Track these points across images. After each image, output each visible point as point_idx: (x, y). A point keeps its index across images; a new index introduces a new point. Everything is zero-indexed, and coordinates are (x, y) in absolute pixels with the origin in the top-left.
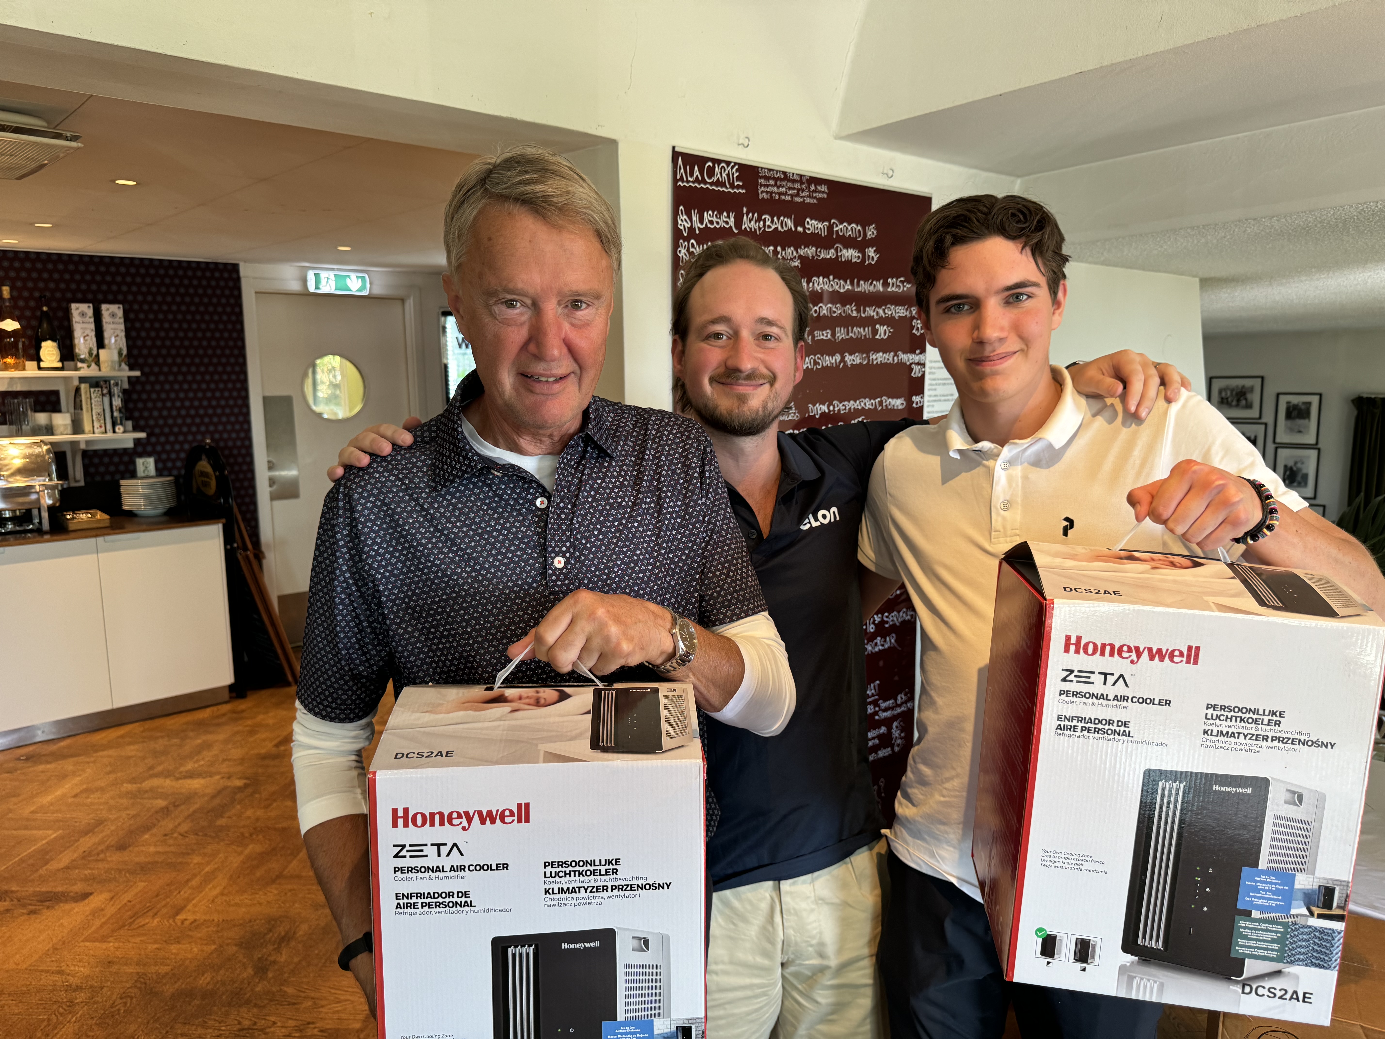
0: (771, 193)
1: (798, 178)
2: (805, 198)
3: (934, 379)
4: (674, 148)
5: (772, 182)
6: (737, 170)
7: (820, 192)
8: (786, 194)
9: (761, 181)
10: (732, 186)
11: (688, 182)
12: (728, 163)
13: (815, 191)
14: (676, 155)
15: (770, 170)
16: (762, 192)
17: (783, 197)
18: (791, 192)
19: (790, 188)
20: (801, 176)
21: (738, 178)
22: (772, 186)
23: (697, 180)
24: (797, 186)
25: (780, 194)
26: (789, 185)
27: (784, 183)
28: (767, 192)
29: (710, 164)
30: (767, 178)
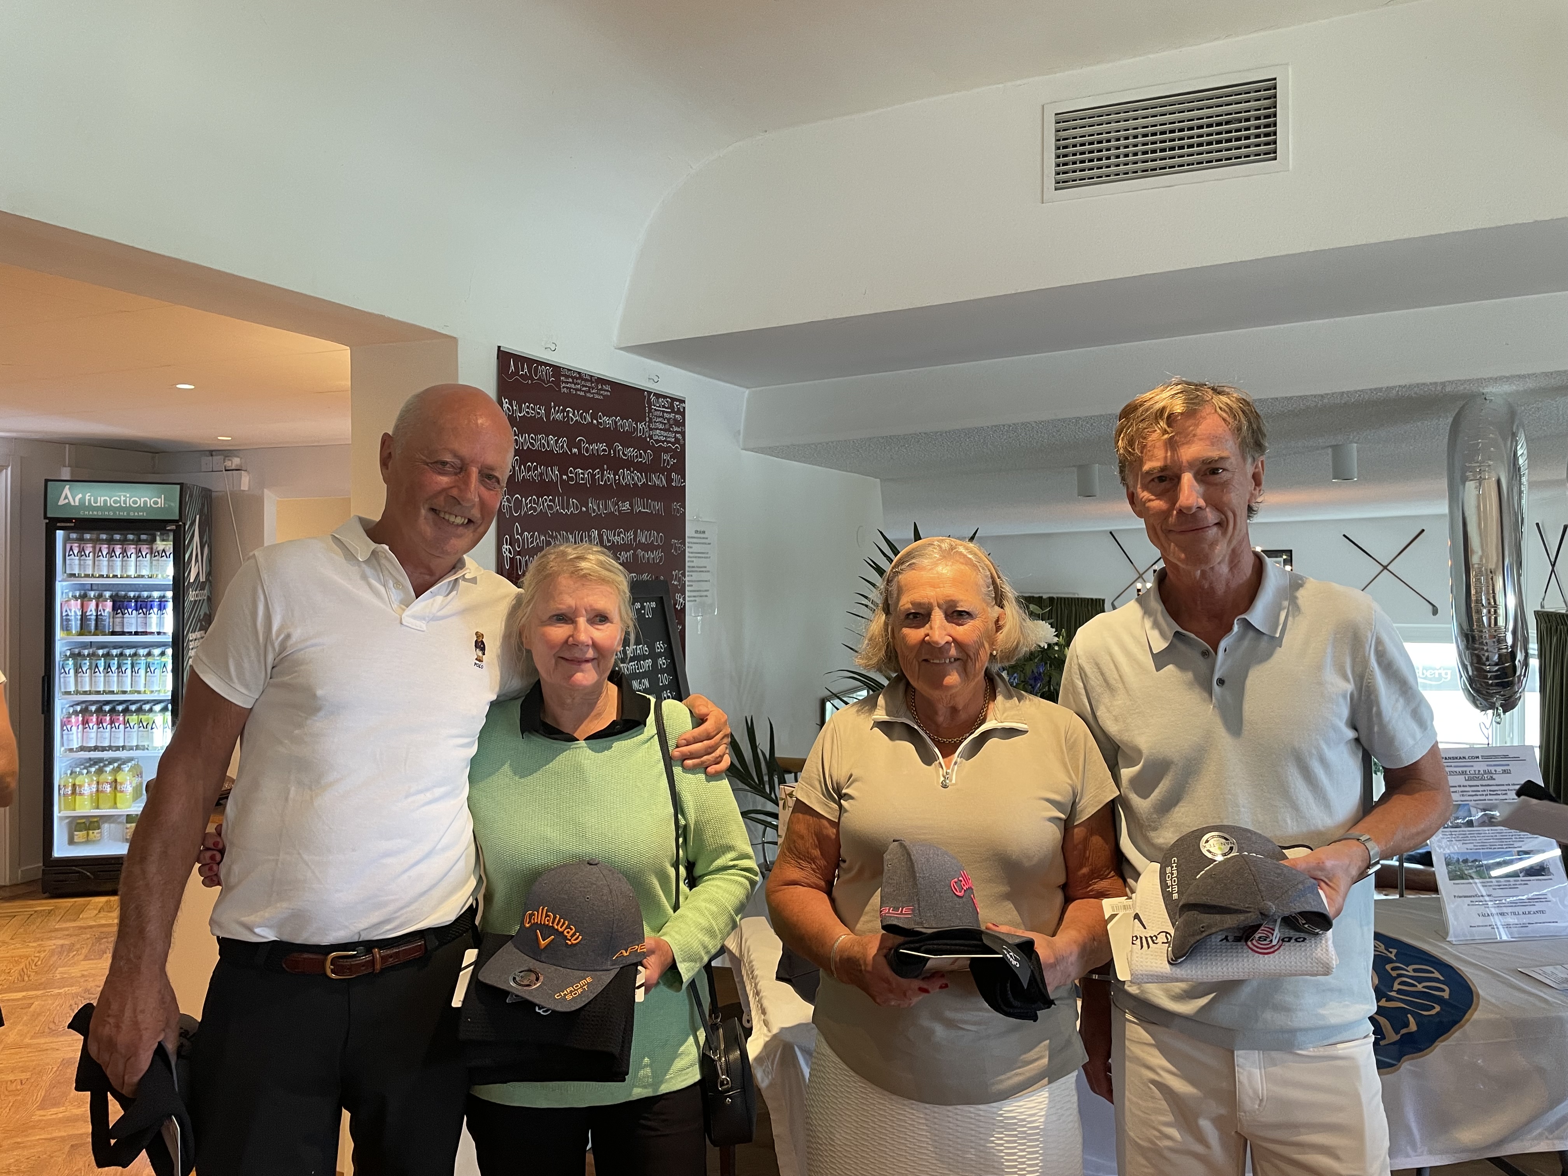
0: (571, 388)
1: (589, 378)
2: (594, 394)
3: (692, 553)
4: (499, 347)
5: (571, 380)
6: (547, 369)
7: (605, 390)
8: (580, 390)
9: (563, 378)
13: (602, 389)
14: (501, 353)
15: (569, 370)
16: (564, 387)
17: (579, 393)
18: (584, 389)
19: (584, 386)
20: (591, 376)
22: (570, 383)
24: (588, 384)
25: (576, 390)
26: (583, 382)
27: (579, 381)
28: (567, 388)
30: (567, 377)
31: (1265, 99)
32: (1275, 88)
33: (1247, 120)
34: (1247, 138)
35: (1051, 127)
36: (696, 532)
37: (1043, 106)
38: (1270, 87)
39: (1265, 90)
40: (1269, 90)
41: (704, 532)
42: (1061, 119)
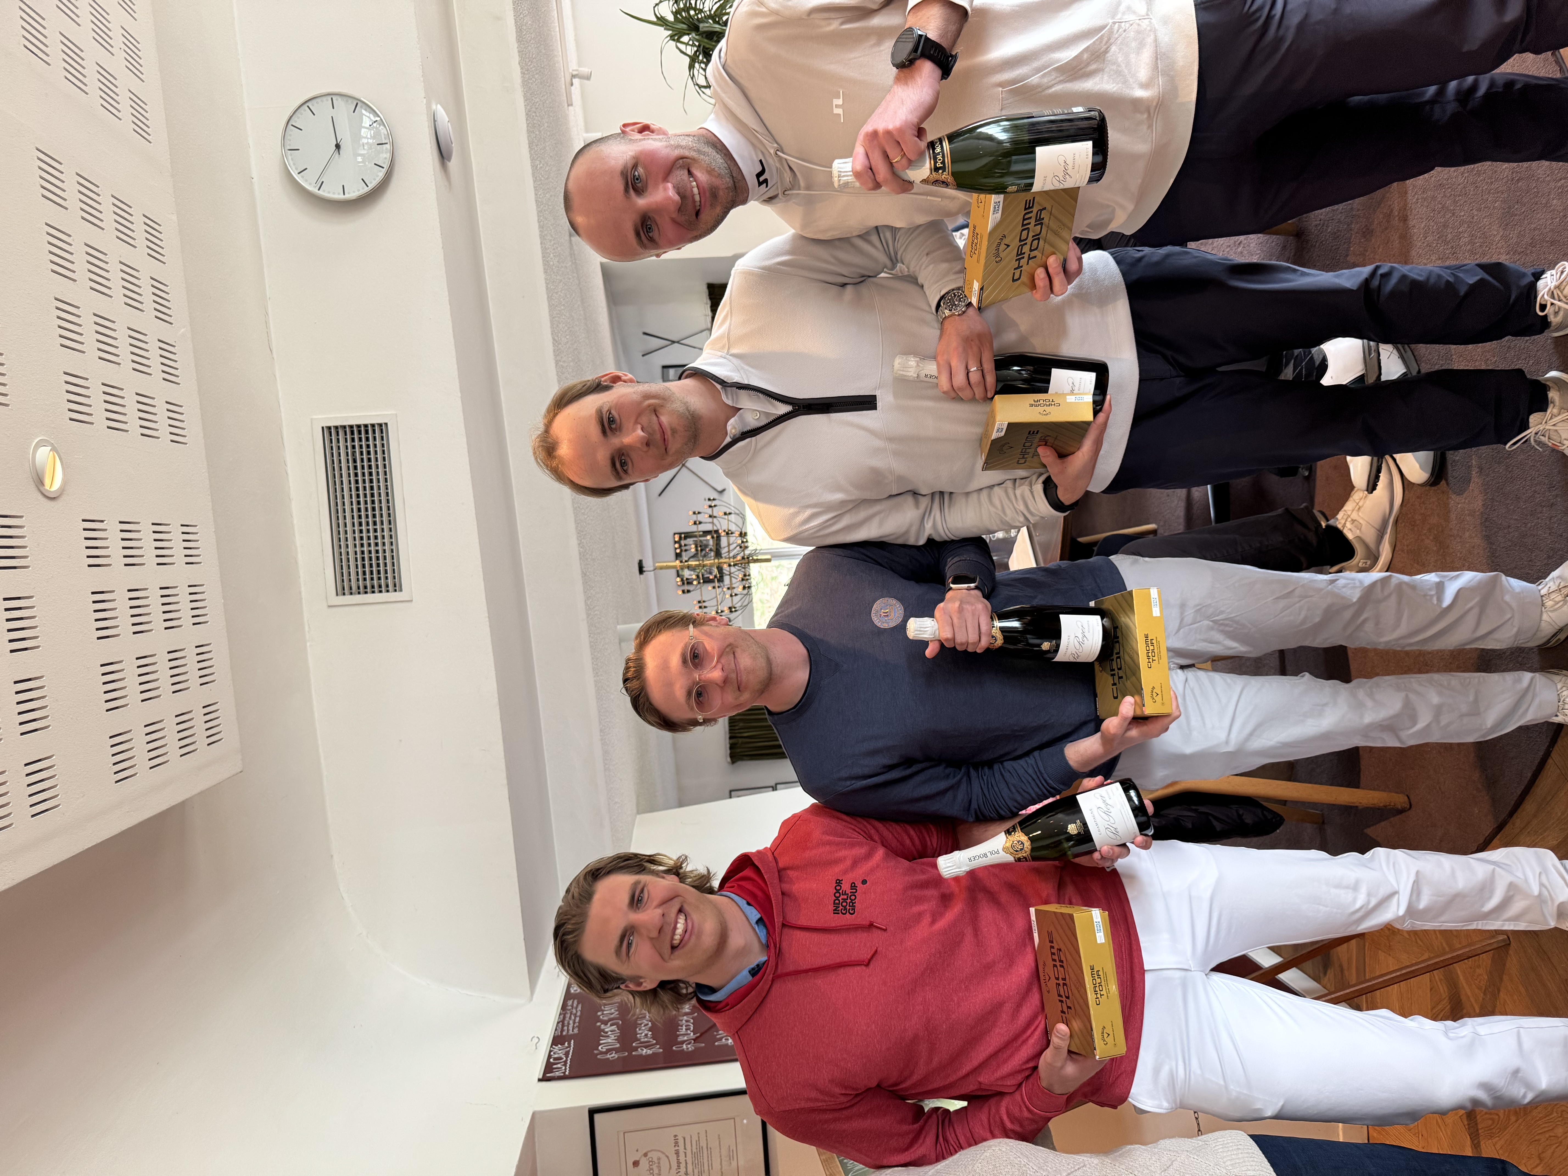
1: (562, 1017)
2: (577, 1012)
5: (566, 1028)
6: (557, 1046)
8: (574, 1021)
9: (564, 1033)
10: (569, 1046)
11: (566, 1069)
12: (550, 1051)
13: (572, 1006)
14: (544, 1079)
15: (556, 1030)
18: (573, 1017)
19: (570, 1018)
20: (560, 1014)
21: (562, 1044)
22: (568, 1027)
23: (565, 1065)
24: (568, 1016)
25: (574, 1023)
26: (567, 1019)
27: (566, 1022)
29: (551, 1060)
30: (562, 1031)
31: (338, 435)
32: (329, 428)
33: (354, 447)
34: (368, 446)
35: (348, 599)
37: (330, 606)
38: (330, 432)
39: (331, 435)
40: (330, 433)
42: (342, 591)
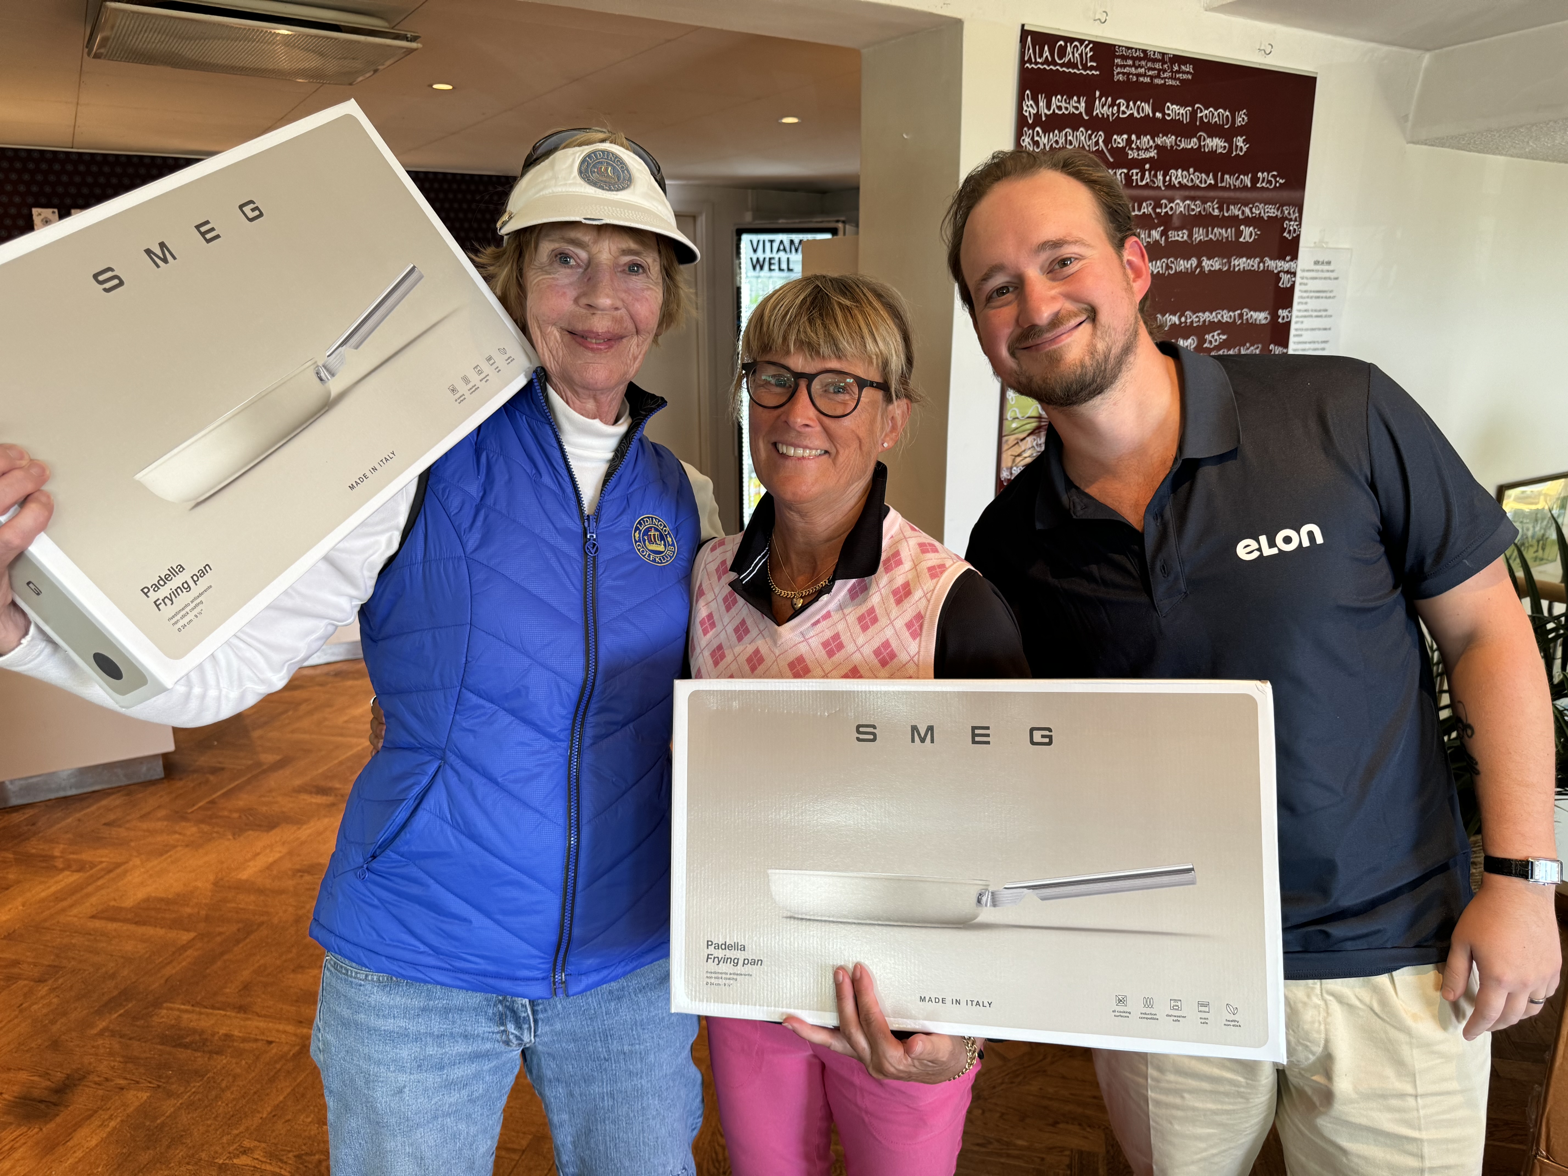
0: (1129, 74)
1: (1159, 57)
3: (1306, 291)
4: (1023, 26)
5: (1130, 62)
6: (1091, 50)
7: (1184, 73)
8: (1145, 75)
9: (1118, 61)
10: (1085, 67)
11: (1036, 63)
12: (1082, 41)
13: (1178, 72)
14: (1025, 33)
15: (1128, 48)
16: (1118, 73)
17: (1141, 79)
18: (1150, 73)
19: (1150, 69)
20: (1164, 54)
21: (1092, 59)
22: (1130, 66)
23: (1046, 62)
24: (1158, 66)
25: (1138, 75)
26: (1150, 64)
27: (1143, 63)
28: (1124, 74)
29: (1062, 43)
30: (1124, 58)
36: (1317, 263)
41: (1329, 263)
